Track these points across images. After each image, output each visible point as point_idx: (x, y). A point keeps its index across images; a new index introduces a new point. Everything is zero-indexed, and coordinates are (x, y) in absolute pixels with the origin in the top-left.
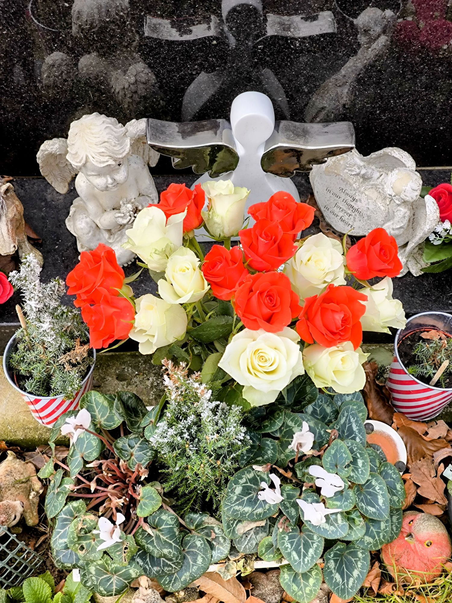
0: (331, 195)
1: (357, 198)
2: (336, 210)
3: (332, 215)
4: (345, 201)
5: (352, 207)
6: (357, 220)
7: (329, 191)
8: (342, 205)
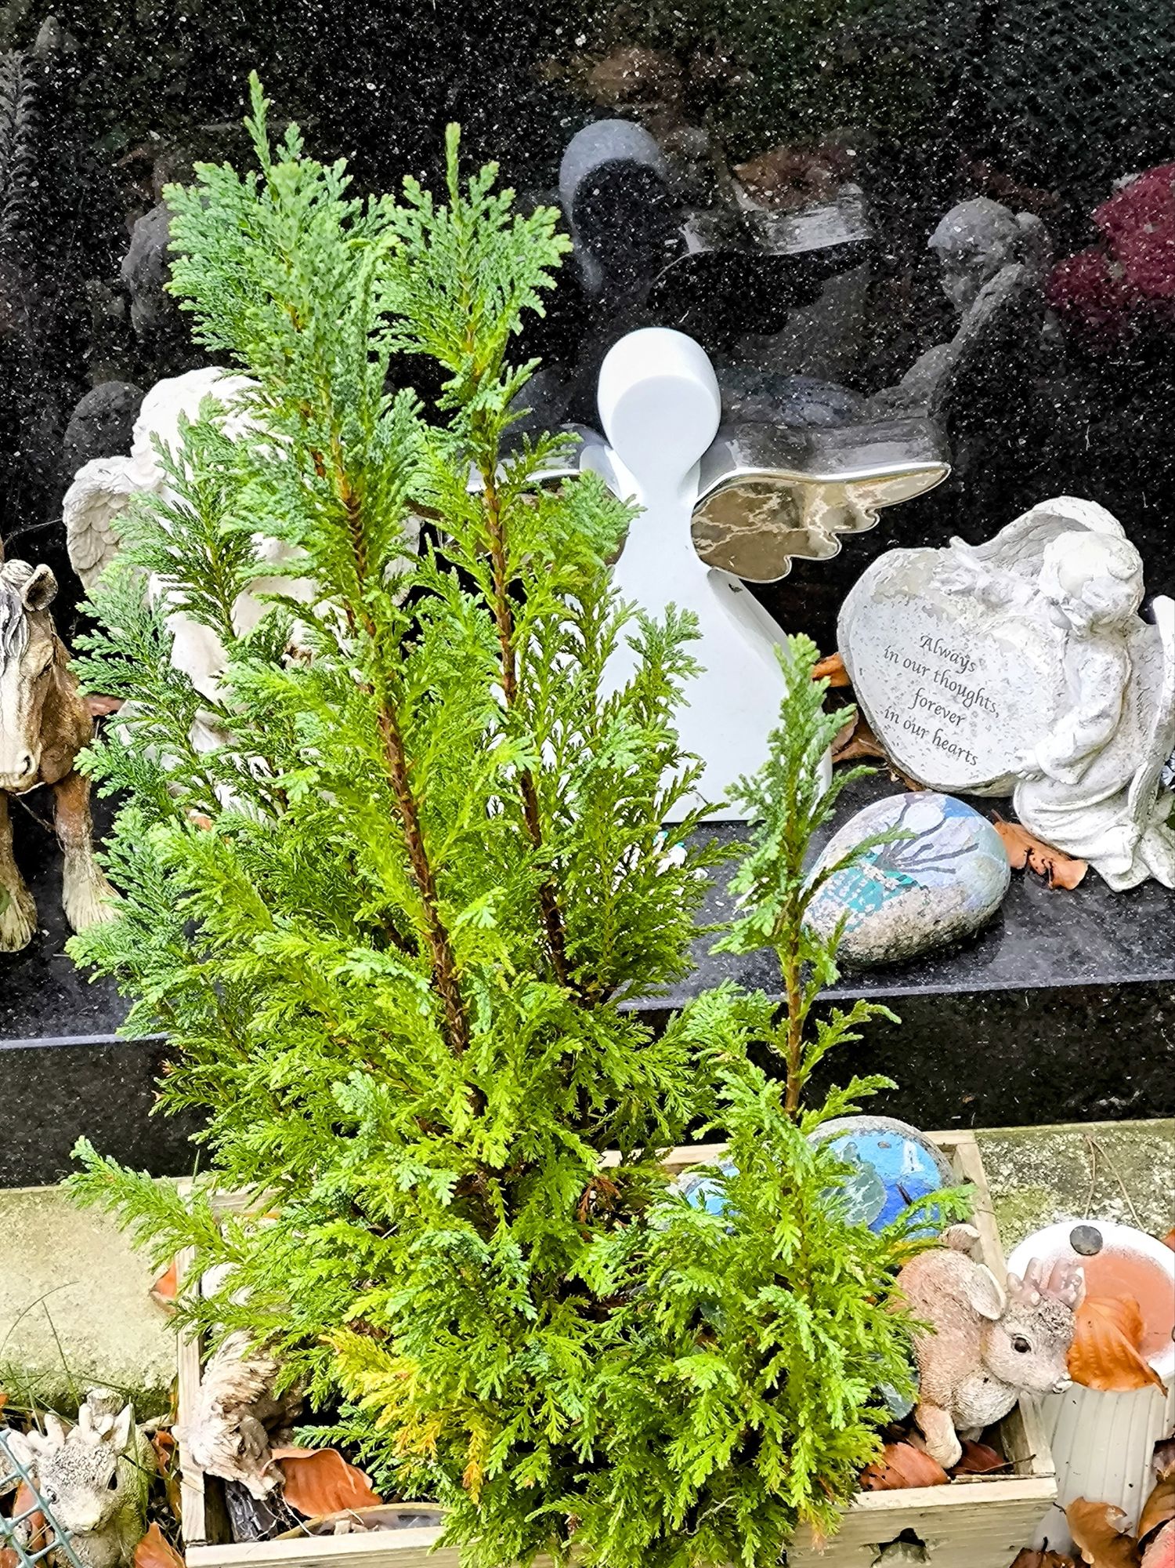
0: (901, 668)
1: (972, 656)
2: (920, 716)
3: (909, 737)
4: (942, 678)
5: (962, 691)
6: (980, 728)
7: (892, 656)
8: (933, 692)
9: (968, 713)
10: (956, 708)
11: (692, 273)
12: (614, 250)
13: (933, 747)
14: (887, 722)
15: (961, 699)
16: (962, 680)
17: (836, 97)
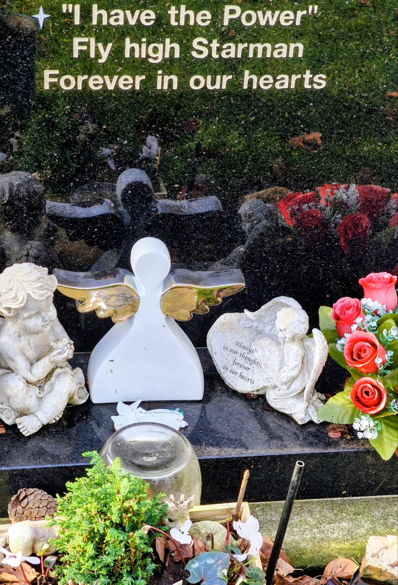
0: (228, 352)
1: (253, 348)
2: (235, 368)
3: (231, 375)
4: (242, 355)
5: (250, 360)
6: (255, 372)
7: (226, 349)
8: (240, 360)
9: (251, 367)
10: (247, 365)
11: (161, 219)
12: (134, 211)
13: (239, 378)
14: (224, 370)
15: (249, 362)
16: (249, 356)
17: (208, 164)
